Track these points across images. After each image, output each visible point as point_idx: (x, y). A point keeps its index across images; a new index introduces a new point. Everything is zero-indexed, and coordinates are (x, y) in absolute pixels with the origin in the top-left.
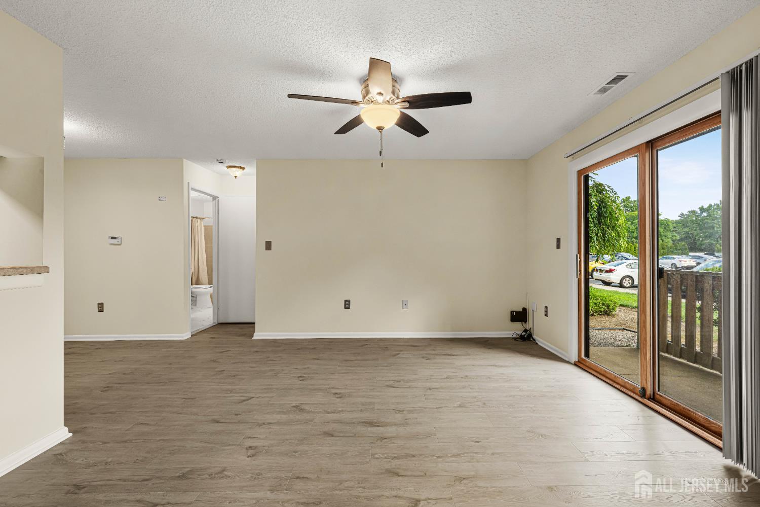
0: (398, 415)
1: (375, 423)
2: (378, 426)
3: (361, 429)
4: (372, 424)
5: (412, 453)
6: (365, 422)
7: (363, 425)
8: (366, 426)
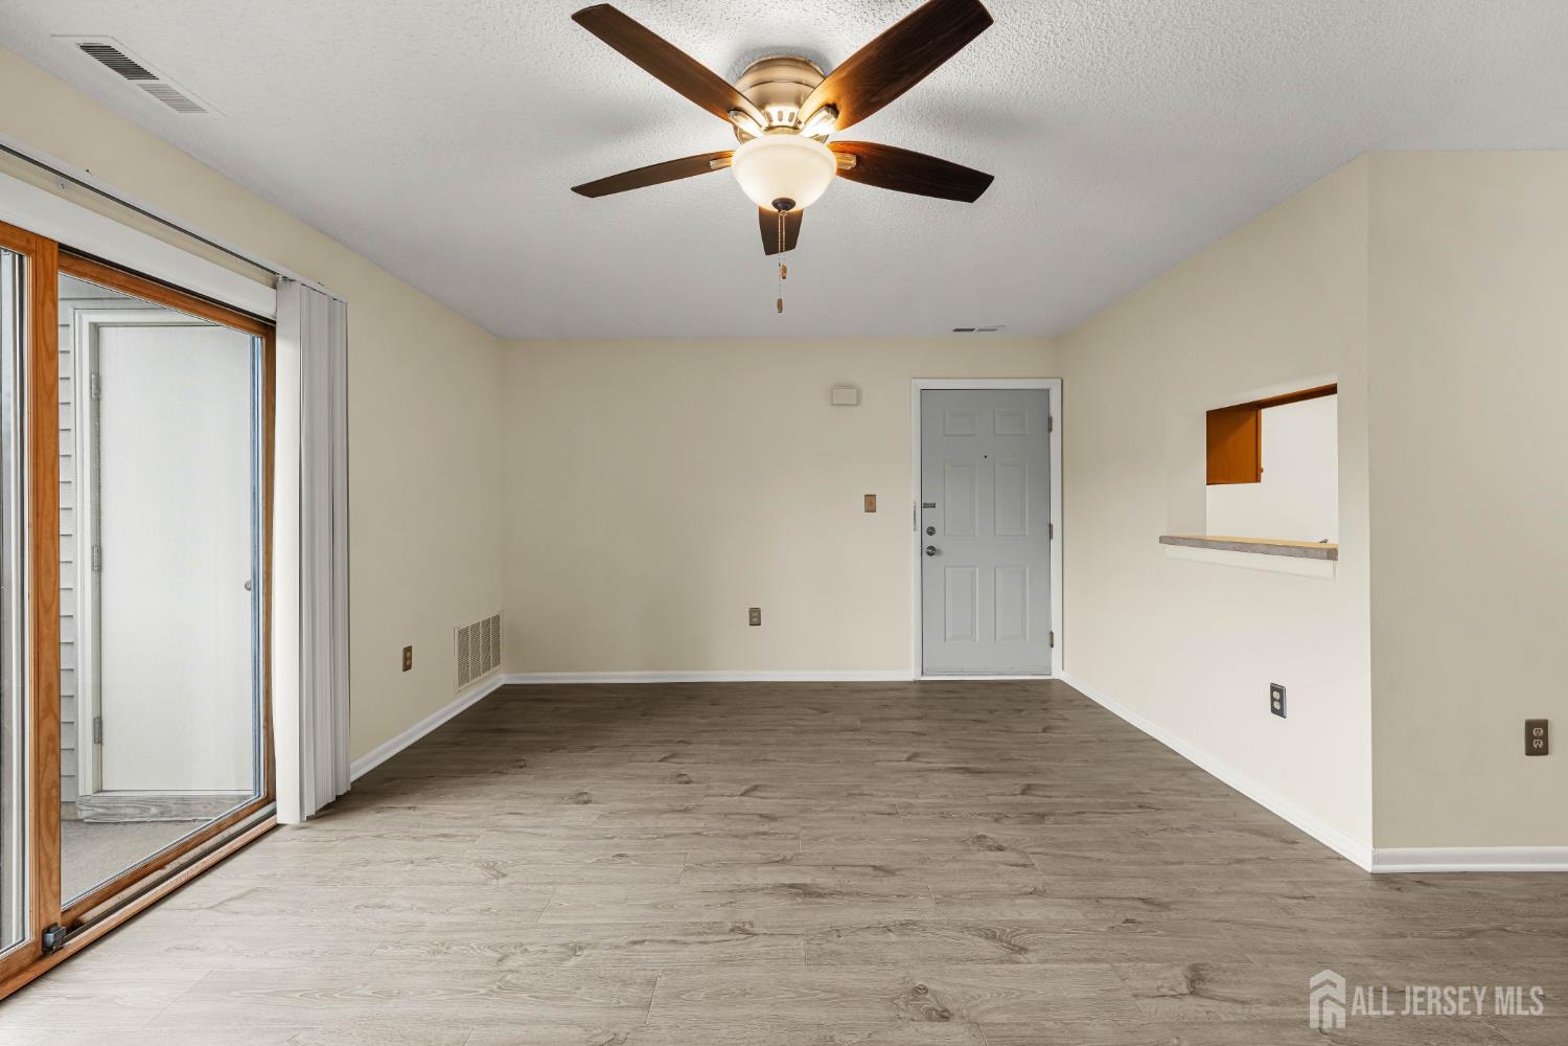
0: (746, 915)
1: (797, 894)
2: (791, 886)
3: (825, 881)
4: (806, 892)
5: (736, 840)
6: (820, 895)
7: (824, 889)
8: (817, 886)
